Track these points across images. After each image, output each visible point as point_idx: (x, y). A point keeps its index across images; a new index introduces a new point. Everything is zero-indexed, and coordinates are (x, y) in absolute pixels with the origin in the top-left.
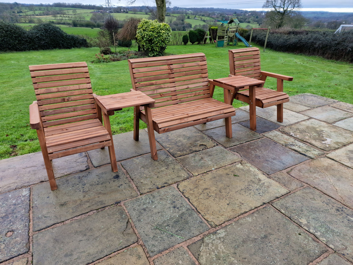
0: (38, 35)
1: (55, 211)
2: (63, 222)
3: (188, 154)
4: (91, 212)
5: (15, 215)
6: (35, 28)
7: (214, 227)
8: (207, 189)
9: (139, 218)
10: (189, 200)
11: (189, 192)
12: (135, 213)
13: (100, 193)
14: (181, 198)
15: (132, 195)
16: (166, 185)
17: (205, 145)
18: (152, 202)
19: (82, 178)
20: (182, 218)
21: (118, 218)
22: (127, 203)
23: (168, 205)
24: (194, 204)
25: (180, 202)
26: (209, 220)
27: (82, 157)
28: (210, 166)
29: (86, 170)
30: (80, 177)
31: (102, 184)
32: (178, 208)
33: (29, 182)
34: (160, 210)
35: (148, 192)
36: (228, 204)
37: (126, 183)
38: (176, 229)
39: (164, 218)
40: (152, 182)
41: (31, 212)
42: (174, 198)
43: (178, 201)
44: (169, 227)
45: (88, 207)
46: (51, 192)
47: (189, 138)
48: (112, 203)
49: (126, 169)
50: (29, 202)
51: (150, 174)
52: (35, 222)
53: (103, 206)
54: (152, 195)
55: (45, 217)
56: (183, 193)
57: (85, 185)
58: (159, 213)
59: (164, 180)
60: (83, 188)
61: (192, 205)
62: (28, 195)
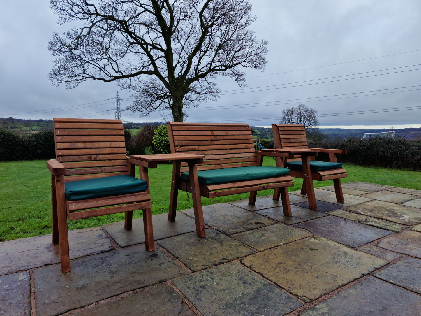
0: (35, 143)
1: (69, 296)
2: (83, 307)
3: (244, 232)
4: (125, 293)
5: (7, 303)
6: (33, 136)
7: (309, 302)
8: (281, 263)
9: (197, 297)
10: (262, 275)
11: (260, 267)
12: (190, 291)
13: (135, 273)
14: (250, 273)
15: (181, 272)
16: (225, 261)
17: (263, 223)
18: (211, 278)
19: (106, 259)
20: (259, 294)
21: (167, 298)
22: (176, 281)
23: (236, 282)
24: (270, 278)
25: (250, 278)
26: (299, 295)
27: (103, 238)
28: (276, 241)
29: (110, 250)
30: (102, 258)
31: (135, 263)
32: (250, 284)
33: (28, 266)
34: (225, 287)
35: (202, 269)
36: (317, 277)
37: (168, 262)
38: (257, 307)
39: (235, 295)
40: (204, 259)
41: (32, 298)
42: (240, 273)
43: (248, 277)
44: (245, 304)
45: (120, 288)
46: (62, 274)
47: (239, 217)
48: (155, 283)
49: (166, 248)
50: (29, 287)
51: (199, 251)
52: (38, 309)
53: (142, 286)
54: (209, 272)
55: (55, 303)
56: (251, 268)
57: (111, 265)
58: (224, 290)
59: (221, 256)
60: (109, 268)
61: (268, 280)
62: (27, 279)
